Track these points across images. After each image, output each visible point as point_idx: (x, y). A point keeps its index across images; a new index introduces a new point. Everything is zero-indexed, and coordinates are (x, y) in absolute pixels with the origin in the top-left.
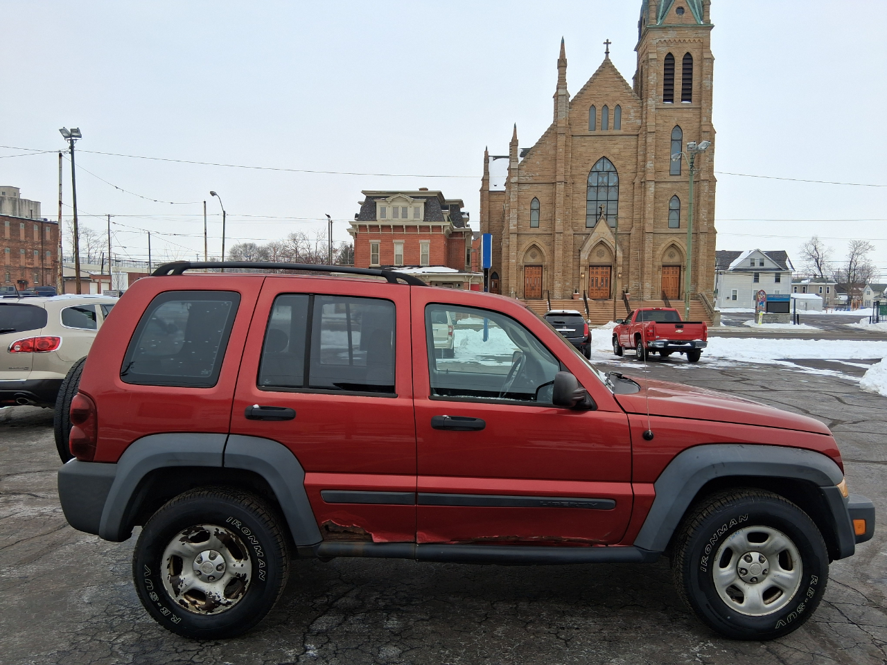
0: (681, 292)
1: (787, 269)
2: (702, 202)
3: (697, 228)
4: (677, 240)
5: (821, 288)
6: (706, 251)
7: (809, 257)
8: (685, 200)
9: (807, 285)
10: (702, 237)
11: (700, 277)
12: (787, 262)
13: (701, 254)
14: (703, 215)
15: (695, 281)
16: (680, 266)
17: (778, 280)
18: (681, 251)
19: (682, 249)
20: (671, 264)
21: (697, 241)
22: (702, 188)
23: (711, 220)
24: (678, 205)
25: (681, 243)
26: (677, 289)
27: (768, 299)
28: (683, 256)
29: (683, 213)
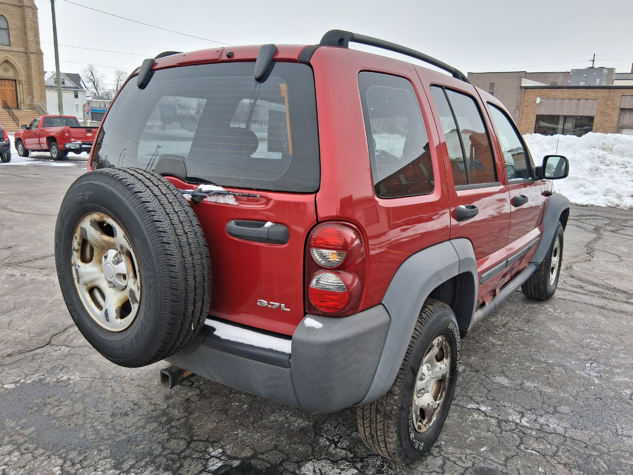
0: (19, 103)
1: (82, 88)
2: (28, 25)
3: (27, 48)
4: (10, 57)
5: (100, 104)
6: (37, 69)
7: (88, 80)
8: (12, 21)
9: (90, 101)
10: (32, 56)
11: (35, 91)
12: (81, 83)
13: (33, 71)
14: (30, 37)
15: (31, 93)
16: (15, 80)
17: (76, 96)
18: (14, 66)
19: (15, 65)
20: (8, 78)
21: (28, 59)
22: (27, 13)
23: (38, 43)
24: (6, 25)
25: (14, 59)
26: (15, 100)
27: (92, 110)
28: (17, 71)
29: (12, 33)
